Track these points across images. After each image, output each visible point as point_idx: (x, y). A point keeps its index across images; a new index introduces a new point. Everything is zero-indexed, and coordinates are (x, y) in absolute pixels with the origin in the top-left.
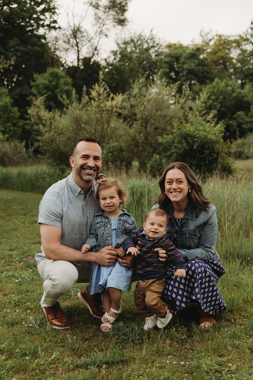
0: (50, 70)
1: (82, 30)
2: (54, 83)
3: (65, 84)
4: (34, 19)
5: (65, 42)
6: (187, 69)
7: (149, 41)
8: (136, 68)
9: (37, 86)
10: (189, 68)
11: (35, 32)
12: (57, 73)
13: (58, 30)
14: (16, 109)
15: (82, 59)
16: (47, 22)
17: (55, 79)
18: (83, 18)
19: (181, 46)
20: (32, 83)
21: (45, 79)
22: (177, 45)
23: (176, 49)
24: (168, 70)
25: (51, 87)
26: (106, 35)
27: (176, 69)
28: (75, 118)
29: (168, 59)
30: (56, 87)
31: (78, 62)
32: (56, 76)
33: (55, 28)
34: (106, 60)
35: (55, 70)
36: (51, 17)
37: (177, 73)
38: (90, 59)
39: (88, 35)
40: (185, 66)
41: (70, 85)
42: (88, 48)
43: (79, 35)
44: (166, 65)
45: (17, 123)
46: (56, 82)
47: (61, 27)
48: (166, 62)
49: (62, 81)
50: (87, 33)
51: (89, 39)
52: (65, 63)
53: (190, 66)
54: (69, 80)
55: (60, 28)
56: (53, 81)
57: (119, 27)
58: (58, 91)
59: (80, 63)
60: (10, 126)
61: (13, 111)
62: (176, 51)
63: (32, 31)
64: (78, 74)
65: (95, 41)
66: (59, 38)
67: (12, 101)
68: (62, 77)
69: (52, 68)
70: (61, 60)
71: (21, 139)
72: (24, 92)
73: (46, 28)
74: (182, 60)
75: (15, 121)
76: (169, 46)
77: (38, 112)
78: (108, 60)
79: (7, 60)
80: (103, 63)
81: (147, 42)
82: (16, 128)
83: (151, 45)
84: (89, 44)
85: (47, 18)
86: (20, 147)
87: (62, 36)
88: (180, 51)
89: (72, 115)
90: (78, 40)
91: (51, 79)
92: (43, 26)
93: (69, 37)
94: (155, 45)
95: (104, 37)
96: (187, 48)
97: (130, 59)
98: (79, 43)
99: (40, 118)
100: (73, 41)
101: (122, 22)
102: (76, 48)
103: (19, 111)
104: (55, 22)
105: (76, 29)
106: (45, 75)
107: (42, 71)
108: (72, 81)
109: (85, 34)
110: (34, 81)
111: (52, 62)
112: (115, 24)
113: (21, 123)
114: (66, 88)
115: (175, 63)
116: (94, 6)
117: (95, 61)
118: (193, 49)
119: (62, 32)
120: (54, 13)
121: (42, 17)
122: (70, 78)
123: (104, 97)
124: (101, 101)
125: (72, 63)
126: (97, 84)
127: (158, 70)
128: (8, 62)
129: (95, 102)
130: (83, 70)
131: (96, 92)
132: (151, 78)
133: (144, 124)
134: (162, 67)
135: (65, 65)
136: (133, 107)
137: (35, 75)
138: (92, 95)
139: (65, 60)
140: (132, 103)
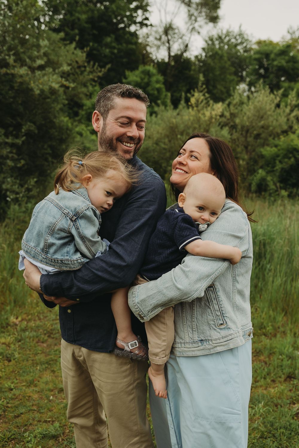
0: (141, 68)
1: (174, 27)
2: (146, 80)
3: (157, 82)
4: (127, 17)
5: (156, 39)
6: (277, 66)
7: (238, 37)
8: (227, 66)
10: (279, 65)
11: (127, 29)
12: (148, 71)
13: (149, 28)
15: (173, 56)
16: (139, 19)
17: (147, 77)
18: (175, 15)
19: (271, 43)
20: (124, 81)
21: (136, 76)
22: (267, 42)
23: (266, 45)
24: (257, 67)
25: (143, 84)
26: (199, 33)
27: (266, 66)
28: (170, 127)
29: (257, 56)
30: (148, 84)
31: (169, 58)
32: (148, 74)
33: (146, 25)
34: (196, 57)
35: (147, 67)
36: (143, 14)
37: (266, 70)
38: (181, 56)
39: (179, 32)
40: (275, 63)
41: (161, 83)
42: (179, 45)
43: (170, 32)
44: (255, 62)
46: (148, 79)
47: (153, 24)
48: (256, 59)
49: (154, 79)
50: (178, 29)
51: (180, 36)
52: (156, 59)
53: (280, 63)
54: (161, 78)
55: (151, 25)
56: (144, 78)
57: (211, 25)
59: (171, 60)
62: (266, 48)
63: (124, 29)
64: (168, 71)
65: (186, 38)
66: (149, 34)
68: (154, 75)
69: (144, 66)
70: (151, 56)
73: (138, 25)
74: (272, 56)
76: (259, 43)
78: (199, 57)
79: (101, 68)
80: (193, 59)
81: (235, 38)
83: (239, 41)
84: (180, 40)
85: (139, 16)
87: (153, 33)
88: (270, 48)
89: (168, 123)
90: (170, 37)
91: (143, 76)
92: (135, 23)
93: (161, 33)
94: (243, 41)
95: (196, 34)
96: (277, 44)
97: (221, 57)
98: (170, 40)
100: (164, 38)
101: (214, 19)
102: (167, 45)
104: (147, 19)
105: (168, 26)
106: (137, 72)
107: (133, 68)
108: (164, 79)
109: (176, 31)
110: (126, 78)
111: (143, 59)
112: (207, 21)
114: (158, 86)
115: (265, 60)
116: (186, 4)
117: (186, 57)
118: (283, 46)
119: (154, 29)
120: (146, 10)
121: (135, 15)
122: (162, 75)
123: (202, 104)
124: (200, 108)
125: (163, 60)
126: (196, 90)
127: (247, 67)
128: (103, 70)
129: (193, 109)
130: (173, 66)
131: (195, 98)
132: (240, 74)
133: (244, 133)
134: (251, 64)
135: (156, 61)
136: (233, 115)
137: (127, 73)
138: (191, 103)
139: (156, 56)
140: (232, 111)
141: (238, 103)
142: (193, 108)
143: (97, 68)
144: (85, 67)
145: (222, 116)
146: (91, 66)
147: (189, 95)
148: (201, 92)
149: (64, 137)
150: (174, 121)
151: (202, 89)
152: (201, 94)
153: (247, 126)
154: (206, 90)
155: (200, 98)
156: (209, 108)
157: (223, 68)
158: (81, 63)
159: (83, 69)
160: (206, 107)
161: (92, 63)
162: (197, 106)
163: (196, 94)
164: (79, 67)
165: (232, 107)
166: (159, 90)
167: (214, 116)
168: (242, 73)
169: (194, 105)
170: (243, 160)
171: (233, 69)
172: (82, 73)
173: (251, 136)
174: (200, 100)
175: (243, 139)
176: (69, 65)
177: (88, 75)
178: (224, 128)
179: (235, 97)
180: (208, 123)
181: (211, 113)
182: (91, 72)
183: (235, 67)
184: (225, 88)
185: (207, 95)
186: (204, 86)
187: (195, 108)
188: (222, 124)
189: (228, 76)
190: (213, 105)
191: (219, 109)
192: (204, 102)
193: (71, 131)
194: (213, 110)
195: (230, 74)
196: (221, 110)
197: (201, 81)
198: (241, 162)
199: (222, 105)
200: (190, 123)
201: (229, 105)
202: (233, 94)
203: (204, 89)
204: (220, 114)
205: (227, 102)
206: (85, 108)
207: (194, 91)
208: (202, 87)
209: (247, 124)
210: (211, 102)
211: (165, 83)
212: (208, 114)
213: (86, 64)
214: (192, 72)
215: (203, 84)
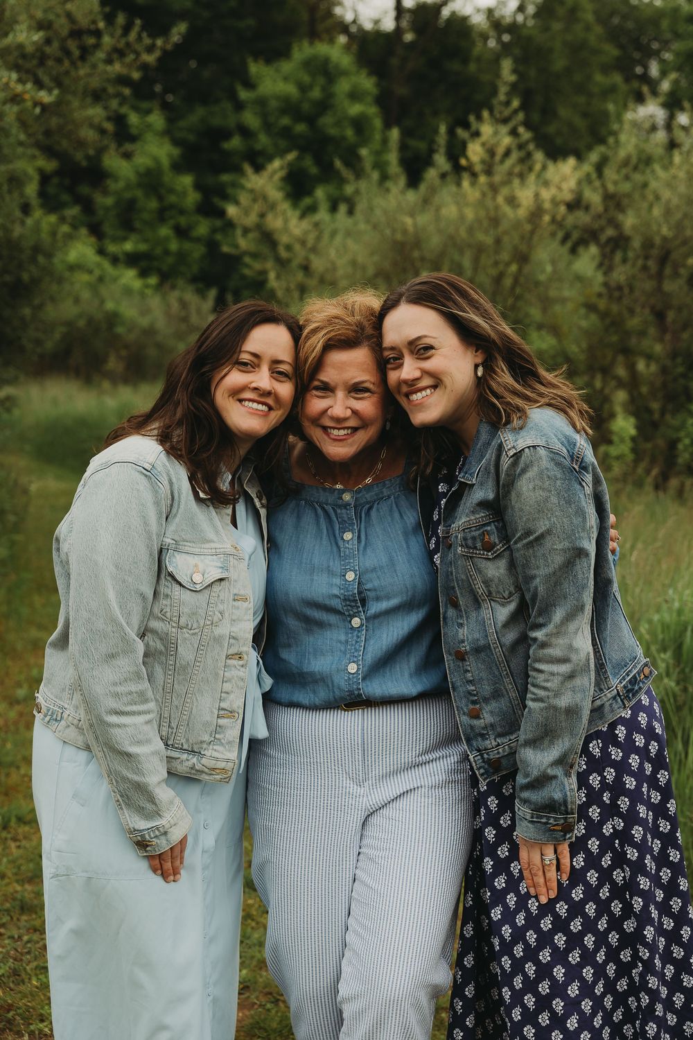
0: (303, 51)
2: (316, 93)
3: (355, 96)
8: (592, 39)
9: (262, 102)
12: (327, 61)
14: (187, 180)
15: (409, 10)
17: (321, 80)
20: (243, 94)
21: (286, 79)
25: (306, 107)
28: (395, 242)
30: (324, 105)
31: (398, 18)
32: (324, 71)
34: (490, 12)
35: (322, 48)
38: (437, 9)
41: (369, 99)
45: (190, 228)
46: (324, 89)
49: (343, 86)
52: (354, 22)
54: (368, 83)
56: (311, 87)
58: (327, 121)
59: (404, 24)
60: (167, 239)
61: (179, 188)
64: (395, 62)
67: (176, 152)
68: (345, 73)
69: (311, 43)
70: (338, 10)
71: (202, 281)
72: (216, 121)
75: (183, 221)
77: (262, 215)
78: (497, 14)
79: (153, 35)
80: (478, 20)
82: (187, 246)
86: (199, 311)
89: (388, 232)
91: (306, 79)
99: (268, 238)
103: (198, 186)
106: (287, 67)
107: (275, 53)
108: (378, 85)
110: (249, 85)
111: (313, 22)
113: (203, 228)
114: (355, 109)
117: (453, 13)
122: (370, 74)
123: (509, 162)
124: (497, 178)
125: (377, 22)
126: (486, 114)
127: (665, 44)
128: (159, 42)
129: (473, 184)
130: (412, 45)
131: (483, 144)
132: (639, 70)
133: (652, 264)
134: (677, 36)
135: (353, 29)
136: (614, 202)
137: (254, 68)
138: (467, 158)
139: (355, 11)
140: (611, 188)
141: (634, 160)
142: (474, 175)
143: (139, 38)
144: (98, 34)
145: (575, 205)
146: (119, 32)
147: (461, 133)
148: (505, 121)
149: (25, 277)
150: (409, 221)
151: (507, 112)
152: (504, 130)
153: (665, 239)
154: (521, 116)
155: (497, 144)
156: (532, 178)
157: (577, 49)
158: (84, 22)
159: (91, 41)
160: (522, 176)
161: (121, 19)
162: (489, 172)
163: (487, 129)
164: (77, 33)
165: (610, 173)
166: (360, 125)
167: (547, 205)
168: (646, 67)
169: (478, 168)
170: (649, 357)
171: (612, 51)
172: (85, 53)
173: (676, 274)
174: (500, 151)
175: (649, 285)
176: (41, 26)
177: (109, 61)
178: (581, 250)
179: (623, 137)
180: (528, 227)
181: (537, 195)
182: (119, 53)
183: (621, 47)
184: (585, 115)
185: (525, 134)
186: (516, 103)
187: (482, 179)
188: (575, 235)
189: (599, 78)
190: (544, 168)
191: (564, 179)
192: (515, 156)
193: (49, 256)
194: (546, 184)
195: (605, 69)
196: (572, 183)
197: (505, 83)
198: (641, 366)
199: (575, 169)
200: (463, 233)
201: (599, 168)
202: (615, 127)
203: (516, 112)
204: (568, 197)
205: (594, 157)
206: (113, 186)
207: (479, 118)
208: (508, 103)
209: (665, 231)
210: (539, 156)
211: (383, 100)
212: (525, 195)
213: (101, 25)
214: (472, 67)
215: (509, 94)
